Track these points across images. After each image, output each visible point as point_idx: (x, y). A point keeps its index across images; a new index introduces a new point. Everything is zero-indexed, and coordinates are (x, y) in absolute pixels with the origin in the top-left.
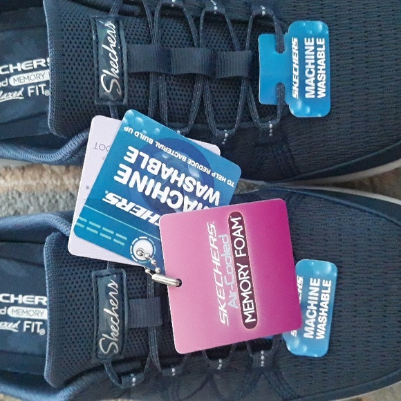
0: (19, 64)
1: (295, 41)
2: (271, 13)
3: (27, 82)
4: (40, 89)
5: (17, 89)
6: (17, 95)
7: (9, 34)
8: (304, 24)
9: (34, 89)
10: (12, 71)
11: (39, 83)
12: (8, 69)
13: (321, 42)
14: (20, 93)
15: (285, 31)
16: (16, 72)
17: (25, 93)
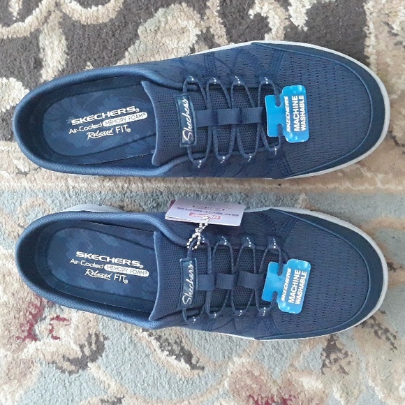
0: (108, 113)
1: (286, 98)
2: (272, 83)
3: (115, 124)
4: (124, 128)
5: (108, 129)
6: (108, 133)
7: (100, 93)
8: (291, 87)
9: (120, 128)
10: (104, 117)
11: (123, 124)
12: (101, 116)
13: (302, 97)
14: (111, 131)
15: (280, 92)
16: (107, 118)
17: (114, 131)
